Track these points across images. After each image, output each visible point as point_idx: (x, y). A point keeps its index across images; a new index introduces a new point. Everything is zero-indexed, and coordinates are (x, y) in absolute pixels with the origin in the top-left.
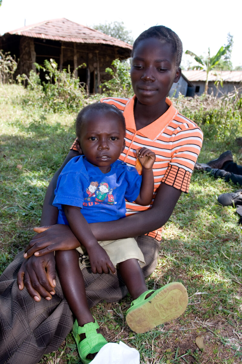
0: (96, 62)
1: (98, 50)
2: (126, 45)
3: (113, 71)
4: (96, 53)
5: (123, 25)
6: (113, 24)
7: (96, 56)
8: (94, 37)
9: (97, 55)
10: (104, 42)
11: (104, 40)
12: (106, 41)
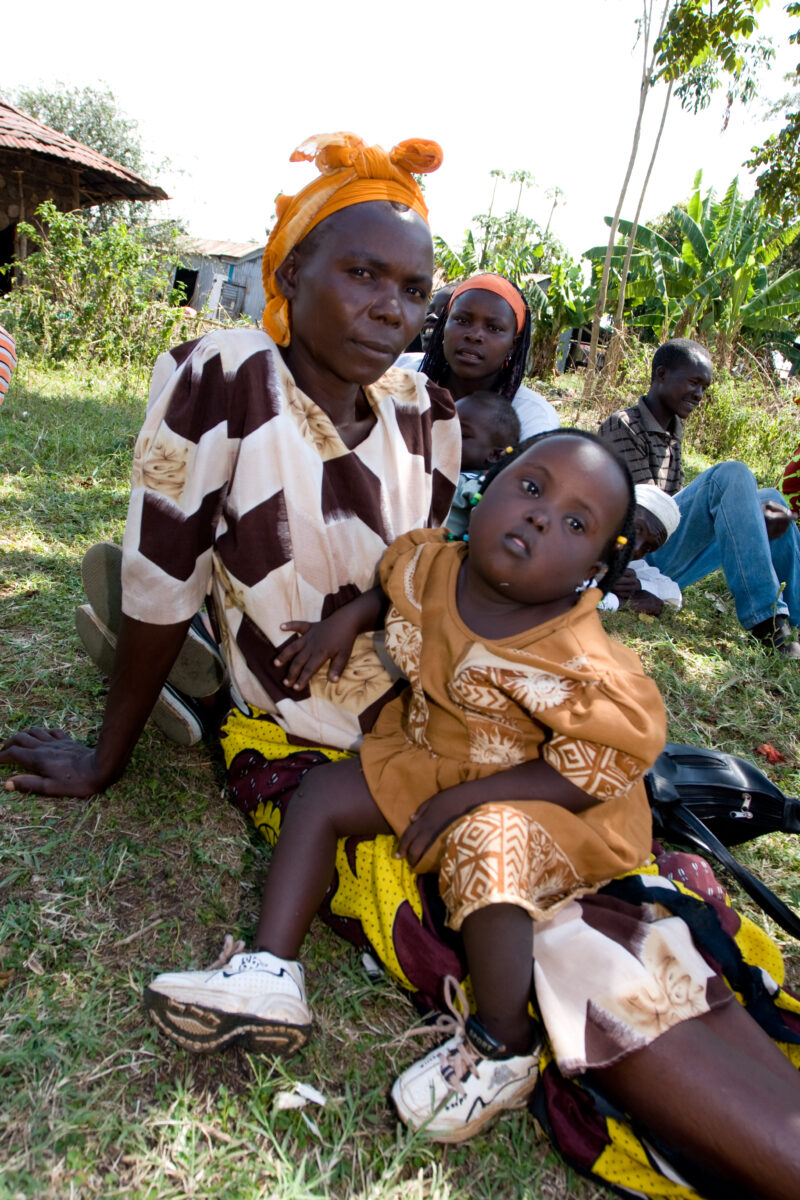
0: (18, 202)
1: (21, 169)
2: (106, 163)
3: (38, 231)
4: (15, 177)
5: (110, 103)
6: (82, 95)
7: (17, 186)
8: (10, 129)
9: (20, 182)
10: (39, 148)
11: (40, 141)
12: (45, 144)
